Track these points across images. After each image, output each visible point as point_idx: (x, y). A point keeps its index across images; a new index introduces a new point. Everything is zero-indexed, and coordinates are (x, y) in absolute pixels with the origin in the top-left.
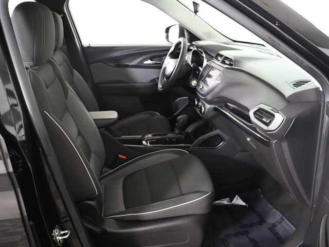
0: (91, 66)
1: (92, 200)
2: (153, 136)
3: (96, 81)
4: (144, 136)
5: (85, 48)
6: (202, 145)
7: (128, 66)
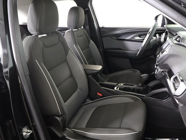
0: (103, 38)
1: (59, 116)
2: (124, 85)
3: (105, 48)
4: (118, 84)
5: (101, 28)
6: (154, 97)
7: (124, 40)
